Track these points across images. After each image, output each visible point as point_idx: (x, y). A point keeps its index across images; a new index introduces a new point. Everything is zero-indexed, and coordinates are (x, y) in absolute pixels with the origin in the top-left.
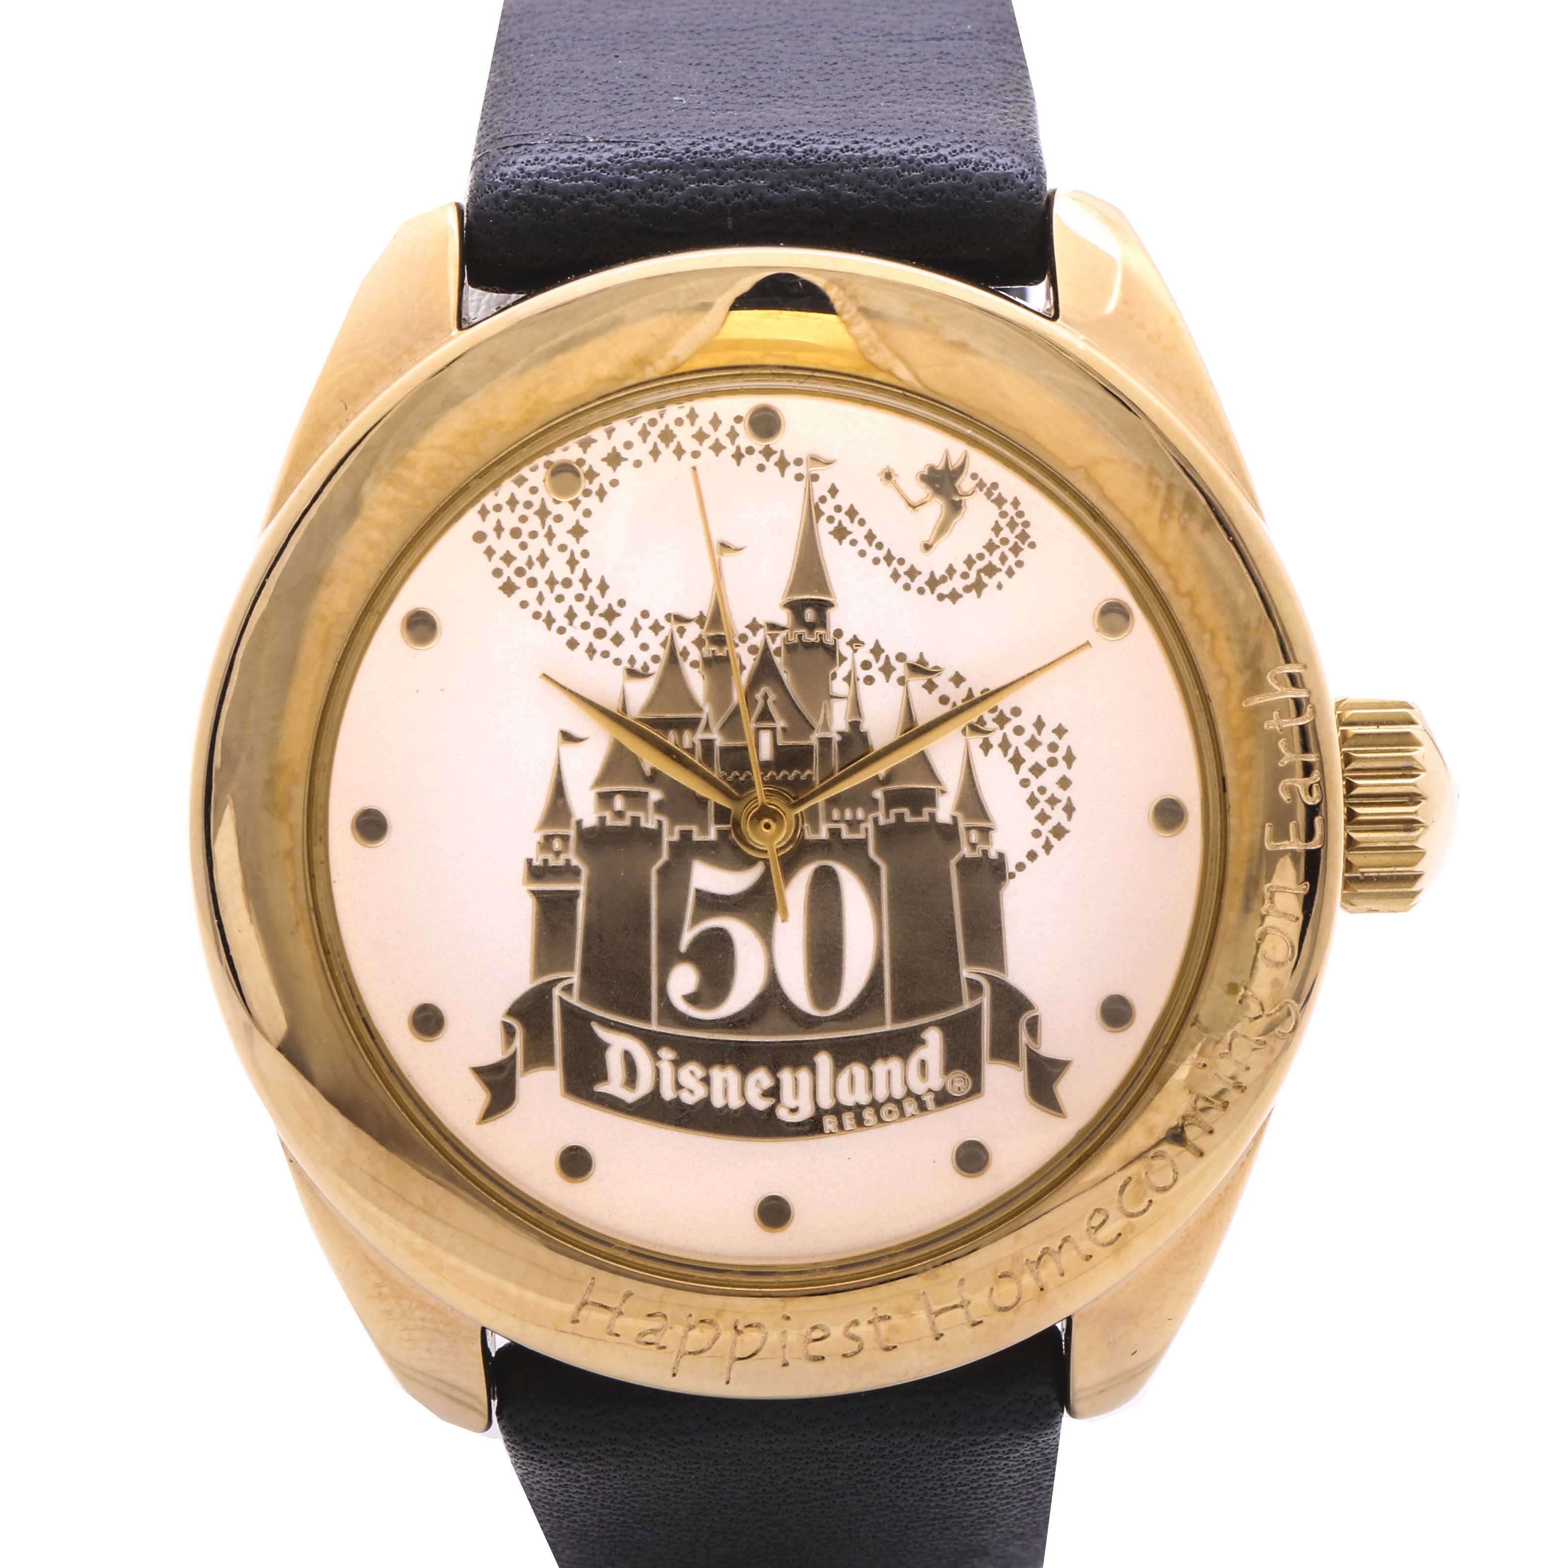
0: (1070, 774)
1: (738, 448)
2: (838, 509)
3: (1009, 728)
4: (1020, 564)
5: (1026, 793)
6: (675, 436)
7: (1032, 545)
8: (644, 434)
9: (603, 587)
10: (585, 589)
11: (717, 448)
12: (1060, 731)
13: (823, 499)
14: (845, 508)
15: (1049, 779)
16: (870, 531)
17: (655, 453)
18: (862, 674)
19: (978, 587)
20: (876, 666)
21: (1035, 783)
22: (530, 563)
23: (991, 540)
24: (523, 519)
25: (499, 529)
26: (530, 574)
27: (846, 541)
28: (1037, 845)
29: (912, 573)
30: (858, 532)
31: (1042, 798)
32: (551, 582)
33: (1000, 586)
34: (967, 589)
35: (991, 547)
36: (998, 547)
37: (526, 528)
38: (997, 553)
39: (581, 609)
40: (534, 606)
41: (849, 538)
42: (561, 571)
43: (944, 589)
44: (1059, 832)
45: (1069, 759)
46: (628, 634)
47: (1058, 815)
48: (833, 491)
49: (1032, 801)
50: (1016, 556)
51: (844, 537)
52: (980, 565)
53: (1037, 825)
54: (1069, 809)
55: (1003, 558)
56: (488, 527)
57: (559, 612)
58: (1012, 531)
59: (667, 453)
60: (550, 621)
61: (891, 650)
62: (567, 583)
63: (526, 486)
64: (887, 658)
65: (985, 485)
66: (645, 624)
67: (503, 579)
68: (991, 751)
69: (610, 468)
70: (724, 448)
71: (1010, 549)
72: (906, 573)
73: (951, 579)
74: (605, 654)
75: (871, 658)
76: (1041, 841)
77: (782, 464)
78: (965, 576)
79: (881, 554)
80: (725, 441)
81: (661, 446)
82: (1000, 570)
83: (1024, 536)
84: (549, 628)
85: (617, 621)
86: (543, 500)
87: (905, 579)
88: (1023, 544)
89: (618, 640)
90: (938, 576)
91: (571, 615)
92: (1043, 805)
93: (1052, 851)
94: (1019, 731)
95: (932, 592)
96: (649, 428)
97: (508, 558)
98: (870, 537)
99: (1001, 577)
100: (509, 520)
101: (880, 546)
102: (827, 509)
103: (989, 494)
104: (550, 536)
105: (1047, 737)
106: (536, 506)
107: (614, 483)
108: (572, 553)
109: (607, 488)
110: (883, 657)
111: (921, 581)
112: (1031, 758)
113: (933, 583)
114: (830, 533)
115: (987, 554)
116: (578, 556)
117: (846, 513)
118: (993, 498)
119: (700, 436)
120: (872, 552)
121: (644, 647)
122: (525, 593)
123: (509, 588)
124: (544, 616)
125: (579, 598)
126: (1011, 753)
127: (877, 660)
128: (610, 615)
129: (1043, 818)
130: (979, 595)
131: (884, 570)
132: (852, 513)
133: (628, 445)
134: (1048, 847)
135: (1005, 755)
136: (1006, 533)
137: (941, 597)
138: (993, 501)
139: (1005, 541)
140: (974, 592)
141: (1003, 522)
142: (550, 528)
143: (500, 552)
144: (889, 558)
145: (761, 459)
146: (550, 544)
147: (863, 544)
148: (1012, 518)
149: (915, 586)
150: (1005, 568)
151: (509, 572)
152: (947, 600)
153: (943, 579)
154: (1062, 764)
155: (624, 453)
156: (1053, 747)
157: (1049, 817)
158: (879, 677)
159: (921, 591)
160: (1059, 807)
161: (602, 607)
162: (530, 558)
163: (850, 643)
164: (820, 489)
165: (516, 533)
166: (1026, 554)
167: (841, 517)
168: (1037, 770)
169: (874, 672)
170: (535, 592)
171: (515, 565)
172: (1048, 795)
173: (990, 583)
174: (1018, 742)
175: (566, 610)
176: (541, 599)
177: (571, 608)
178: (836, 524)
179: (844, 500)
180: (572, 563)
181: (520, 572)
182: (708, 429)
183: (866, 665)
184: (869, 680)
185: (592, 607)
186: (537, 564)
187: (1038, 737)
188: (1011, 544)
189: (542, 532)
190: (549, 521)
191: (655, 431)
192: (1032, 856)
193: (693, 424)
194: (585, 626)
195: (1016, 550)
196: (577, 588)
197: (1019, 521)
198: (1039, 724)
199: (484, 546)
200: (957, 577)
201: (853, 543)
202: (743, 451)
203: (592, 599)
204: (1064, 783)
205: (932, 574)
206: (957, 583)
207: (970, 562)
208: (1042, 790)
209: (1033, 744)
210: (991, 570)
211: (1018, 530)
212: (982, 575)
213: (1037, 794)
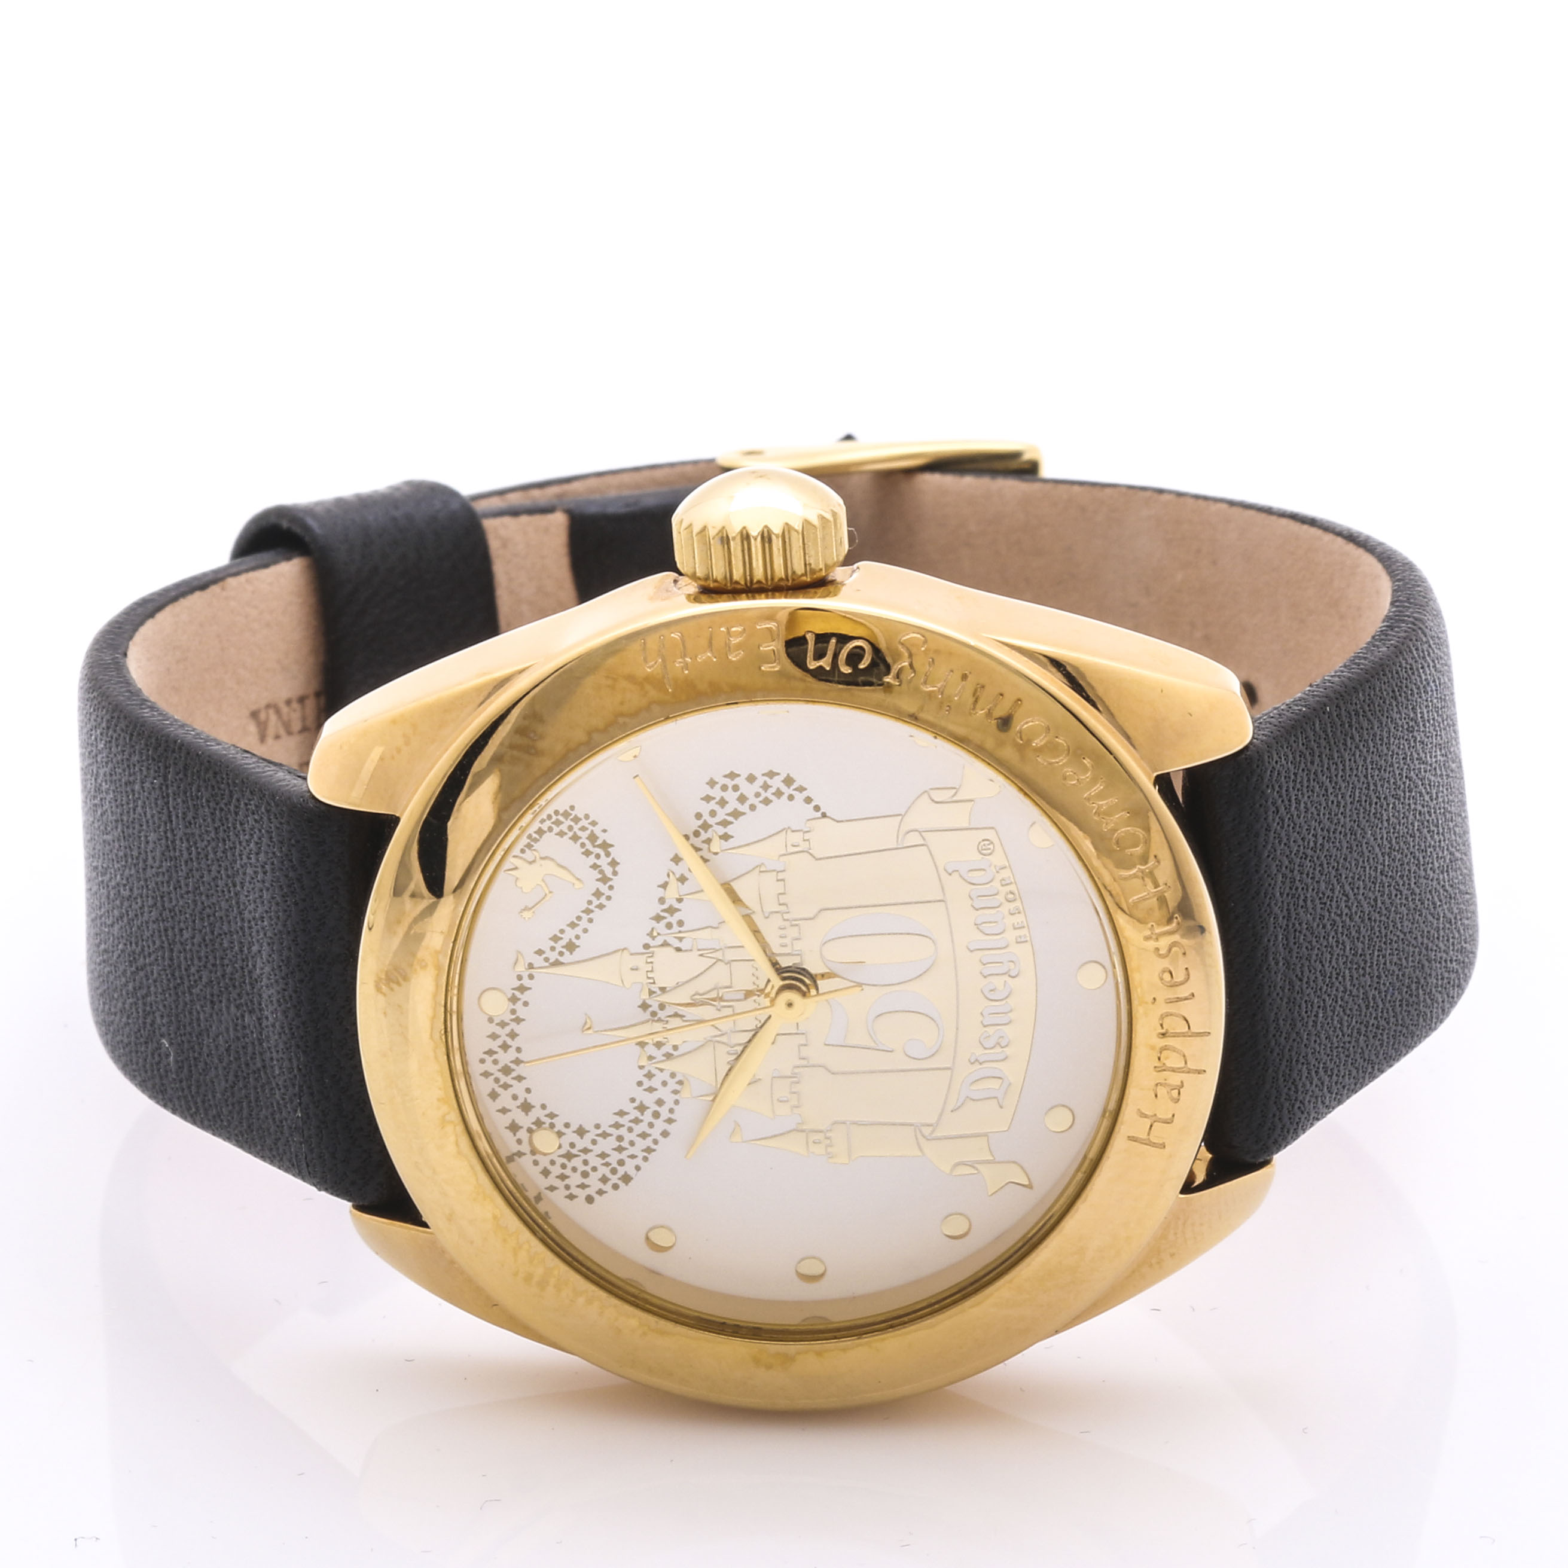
0: (744, 775)
1: (512, 1020)
2: (553, 949)
3: (711, 821)
4: (587, 817)
5: (760, 807)
6: (506, 1065)
7: (572, 808)
8: (506, 1086)
9: (621, 1113)
10: (623, 1126)
11: (513, 1035)
12: (712, 783)
13: (547, 960)
14: (552, 944)
15: (747, 789)
16: (568, 925)
17: (520, 1078)
18: (676, 928)
19: (605, 846)
20: (669, 919)
21: (752, 800)
22: (607, 1164)
23: (570, 838)
24: (574, 1169)
25: (583, 1186)
26: (615, 1165)
27: (577, 942)
28: (799, 797)
29: (598, 894)
30: (570, 934)
31: (764, 795)
32: (620, 1149)
33: (605, 831)
34: (608, 854)
35: (575, 838)
36: (575, 833)
37: (582, 1168)
38: (580, 833)
39: (639, 1129)
40: (638, 1161)
41: (574, 940)
42: (611, 1143)
43: (608, 871)
44: (789, 781)
45: (732, 775)
46: (656, 1095)
47: (777, 783)
48: (540, 952)
49: (767, 802)
50: (581, 819)
51: (574, 944)
52: (589, 846)
53: (785, 797)
54: (771, 774)
55: (583, 829)
56: (582, 1194)
57: (641, 1144)
58: (562, 823)
59: (519, 1070)
60: (649, 1150)
61: (657, 909)
62: (620, 1138)
63: (550, 1167)
64: (664, 911)
65: (529, 843)
66: (647, 1083)
67: (620, 1183)
68: (730, 833)
69: (533, 1110)
70: (512, 1030)
71: (576, 824)
72: (598, 899)
73: (600, 866)
74: (671, 1111)
75: (664, 922)
76: (795, 793)
77: (522, 989)
78: (598, 856)
79: (585, 916)
80: (507, 1029)
81: (514, 1074)
82: (592, 831)
83: (566, 814)
84: (654, 1150)
85: (646, 1103)
86: (559, 1156)
87: (603, 900)
88: (571, 814)
89: (660, 1102)
90: (600, 876)
91: (644, 1135)
92: (769, 794)
93: (805, 786)
94: (713, 813)
95: (611, 879)
96: (502, 1083)
97: (604, 1180)
98: (573, 925)
99: (597, 830)
100: (575, 1179)
101: (579, 918)
102: (553, 956)
103: (536, 840)
104: (586, 1151)
105: (716, 792)
106: (564, 1161)
107: (544, 1107)
108: (598, 1135)
109: (547, 1112)
110: (663, 914)
111: (604, 888)
112: (733, 805)
113: (604, 879)
114: (571, 953)
115: (581, 841)
116: (599, 1131)
117: (556, 942)
118: (538, 837)
119: (505, 1047)
120: (583, 923)
121: (664, 1084)
122: (629, 1167)
123: (627, 1179)
124: (645, 1154)
125: (630, 1130)
126: (730, 819)
127: (664, 918)
128: (642, 1108)
129: (779, 794)
130: (612, 846)
131: (597, 914)
132: (555, 939)
133: (515, 1097)
134: (801, 789)
135: (732, 823)
136: (564, 827)
137: (615, 873)
138: (541, 837)
139: (570, 828)
140: (610, 850)
141: (556, 829)
142: (580, 1151)
143: (601, 1186)
144: (588, 911)
145: (519, 1004)
146: (591, 1151)
147: (578, 930)
148: (553, 823)
149: (608, 893)
150: (591, 828)
151: (614, 1179)
152: (617, 869)
153: (601, 872)
154: (737, 781)
155: (520, 1101)
156: (724, 788)
157: (778, 789)
158: (677, 916)
159: (611, 888)
160: (769, 782)
161: (637, 1114)
162: (603, 1164)
163: (654, 938)
164: (538, 961)
165: (585, 1174)
166: (579, 812)
167: (559, 946)
168: (742, 799)
169: (673, 920)
170: (628, 1161)
171: (609, 1175)
172: (761, 790)
173: (602, 837)
174: (721, 814)
175: (639, 1139)
176: (633, 1157)
177: (638, 1136)
178: (564, 950)
179: (546, 945)
180: (605, 1135)
181: (614, 1171)
182: (499, 1042)
183: (669, 926)
184: (681, 923)
185: (637, 1121)
186: (607, 1160)
187: (718, 799)
188: (572, 824)
189: (583, 1157)
190: (574, 1151)
191: (504, 1079)
192: (808, 800)
193: (496, 1053)
194: (651, 1125)
195: (576, 820)
196: (623, 1131)
197: (554, 818)
198: (708, 799)
199: (596, 1197)
200: (598, 862)
201: (578, 937)
202: (513, 1017)
203: (631, 1121)
204: (751, 779)
205: (598, 880)
206: (604, 862)
207: (587, 853)
208: (757, 795)
209: (723, 803)
210: (593, 838)
211: (561, 818)
212: (596, 844)
213: (761, 799)
